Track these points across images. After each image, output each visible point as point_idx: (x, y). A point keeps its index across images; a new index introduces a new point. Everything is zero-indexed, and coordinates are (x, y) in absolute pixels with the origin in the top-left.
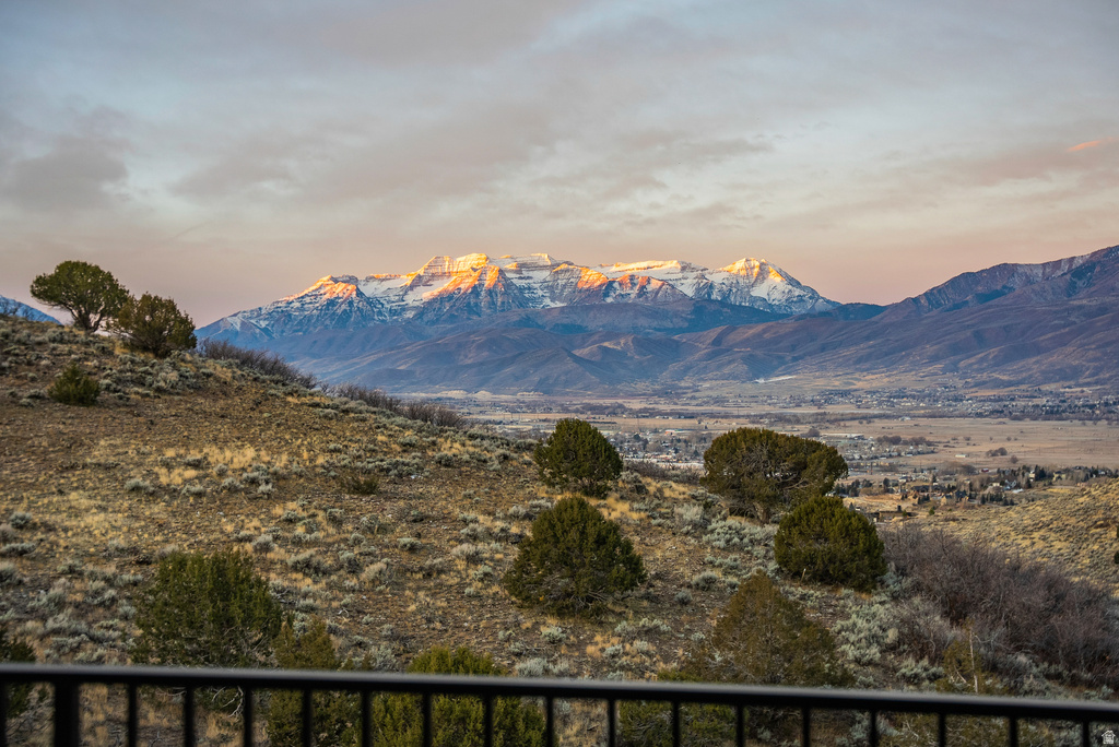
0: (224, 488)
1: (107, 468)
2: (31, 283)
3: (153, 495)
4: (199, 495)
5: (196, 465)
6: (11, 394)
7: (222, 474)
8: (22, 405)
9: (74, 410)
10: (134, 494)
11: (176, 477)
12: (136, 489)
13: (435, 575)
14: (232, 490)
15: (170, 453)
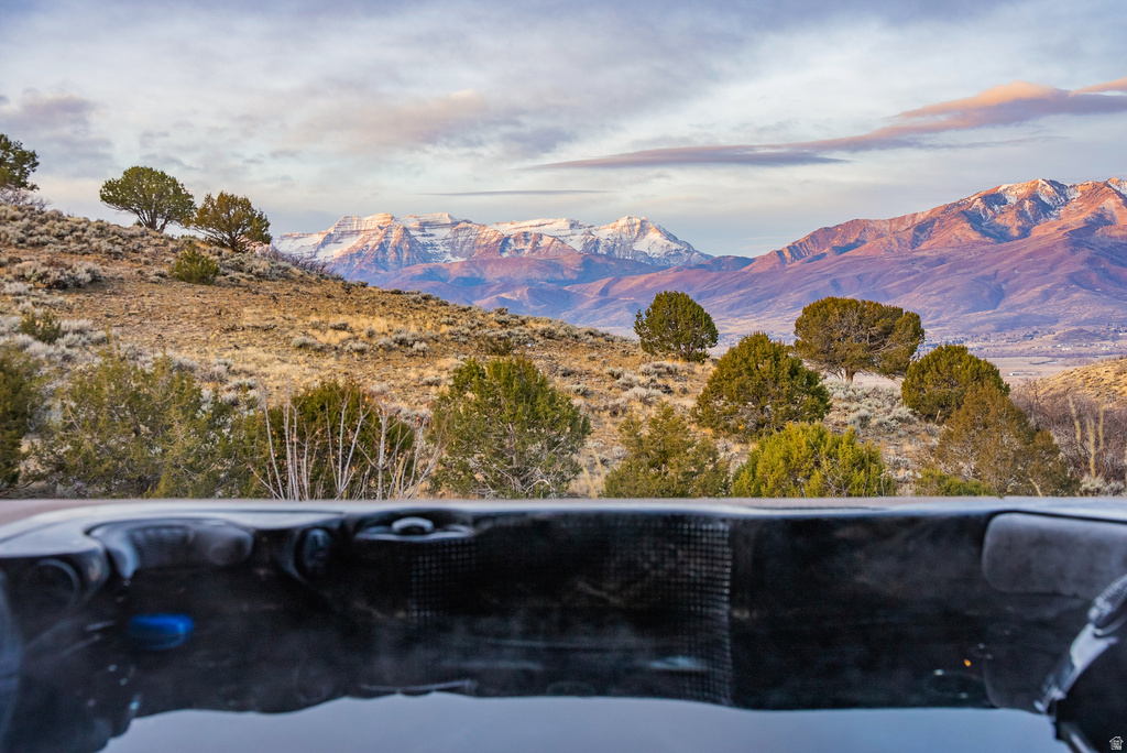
0: (380, 346)
1: (266, 330)
2: (101, 188)
3: (321, 350)
4: (361, 351)
5: (343, 327)
6: (139, 272)
7: (371, 334)
8: (152, 282)
9: (200, 288)
10: (302, 351)
11: (334, 338)
12: (303, 346)
13: (620, 413)
14: (389, 349)
15: (314, 319)
